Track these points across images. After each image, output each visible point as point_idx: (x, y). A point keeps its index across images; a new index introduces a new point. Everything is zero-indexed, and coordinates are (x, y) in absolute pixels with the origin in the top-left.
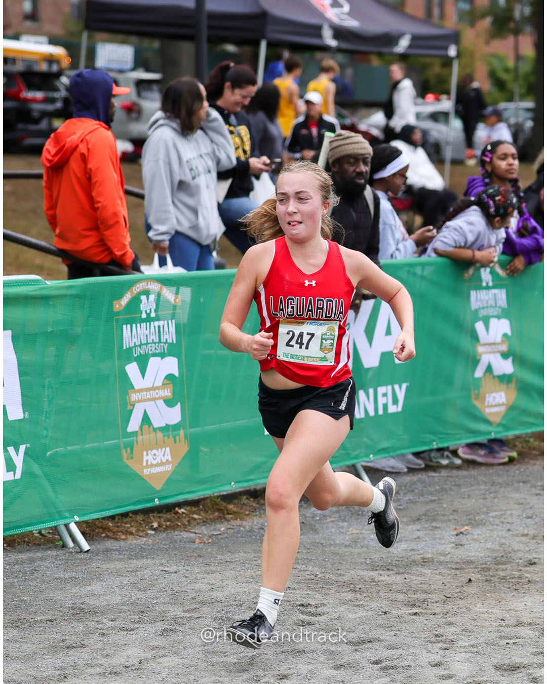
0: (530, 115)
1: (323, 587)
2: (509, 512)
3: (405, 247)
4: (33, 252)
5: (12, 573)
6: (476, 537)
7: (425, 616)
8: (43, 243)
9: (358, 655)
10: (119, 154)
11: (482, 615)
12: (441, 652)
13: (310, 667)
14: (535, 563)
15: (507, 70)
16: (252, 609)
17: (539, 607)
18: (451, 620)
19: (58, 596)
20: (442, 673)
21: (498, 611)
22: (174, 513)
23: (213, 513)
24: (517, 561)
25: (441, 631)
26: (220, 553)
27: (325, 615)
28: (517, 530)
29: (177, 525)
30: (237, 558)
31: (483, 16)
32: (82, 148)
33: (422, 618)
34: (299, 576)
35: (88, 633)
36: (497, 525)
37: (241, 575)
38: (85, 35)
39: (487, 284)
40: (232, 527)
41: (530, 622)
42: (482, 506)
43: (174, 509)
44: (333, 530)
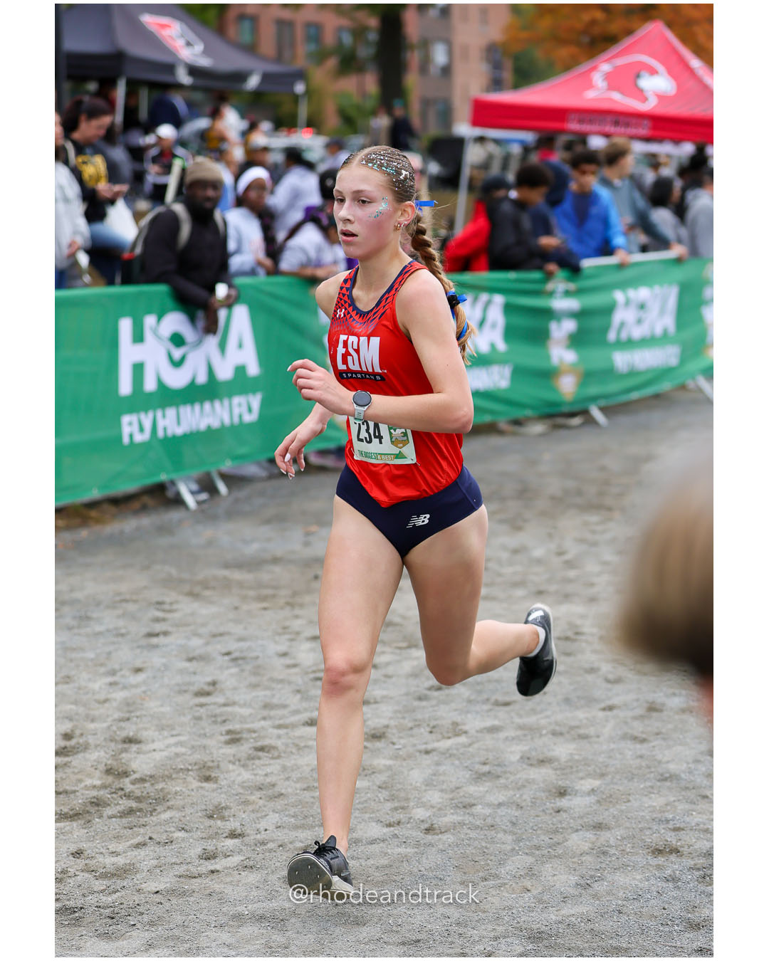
1: (176, 586)
7: (274, 610)
9: (209, 649)
12: (288, 643)
13: (164, 660)
20: (288, 662)
23: (75, 519)
26: (81, 556)
33: (270, 612)
37: (100, 577)
40: (93, 532)
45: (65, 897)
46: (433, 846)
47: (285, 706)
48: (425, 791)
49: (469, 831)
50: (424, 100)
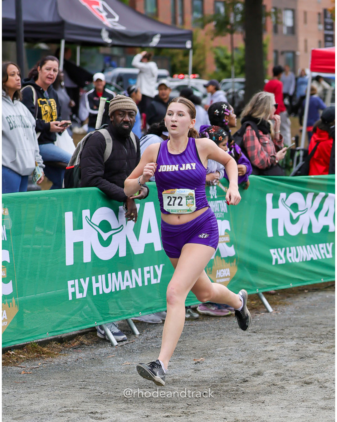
0: (242, 86)
1: (106, 401)
2: (230, 348)
6: (208, 365)
7: (174, 417)
11: (212, 416)
14: (247, 381)
15: (227, 58)
16: (58, 416)
17: (249, 409)
18: (191, 419)
21: (222, 413)
22: (7, 354)
23: (33, 354)
24: (235, 380)
26: (38, 380)
27: (107, 419)
28: (235, 359)
29: (9, 362)
30: (49, 383)
31: (210, 21)
33: (171, 419)
34: (90, 394)
36: (222, 356)
37: (51, 394)
39: (214, 197)
40: (45, 363)
41: (244, 419)
42: (212, 344)
43: (7, 352)
44: (113, 363)
50: (276, 52)
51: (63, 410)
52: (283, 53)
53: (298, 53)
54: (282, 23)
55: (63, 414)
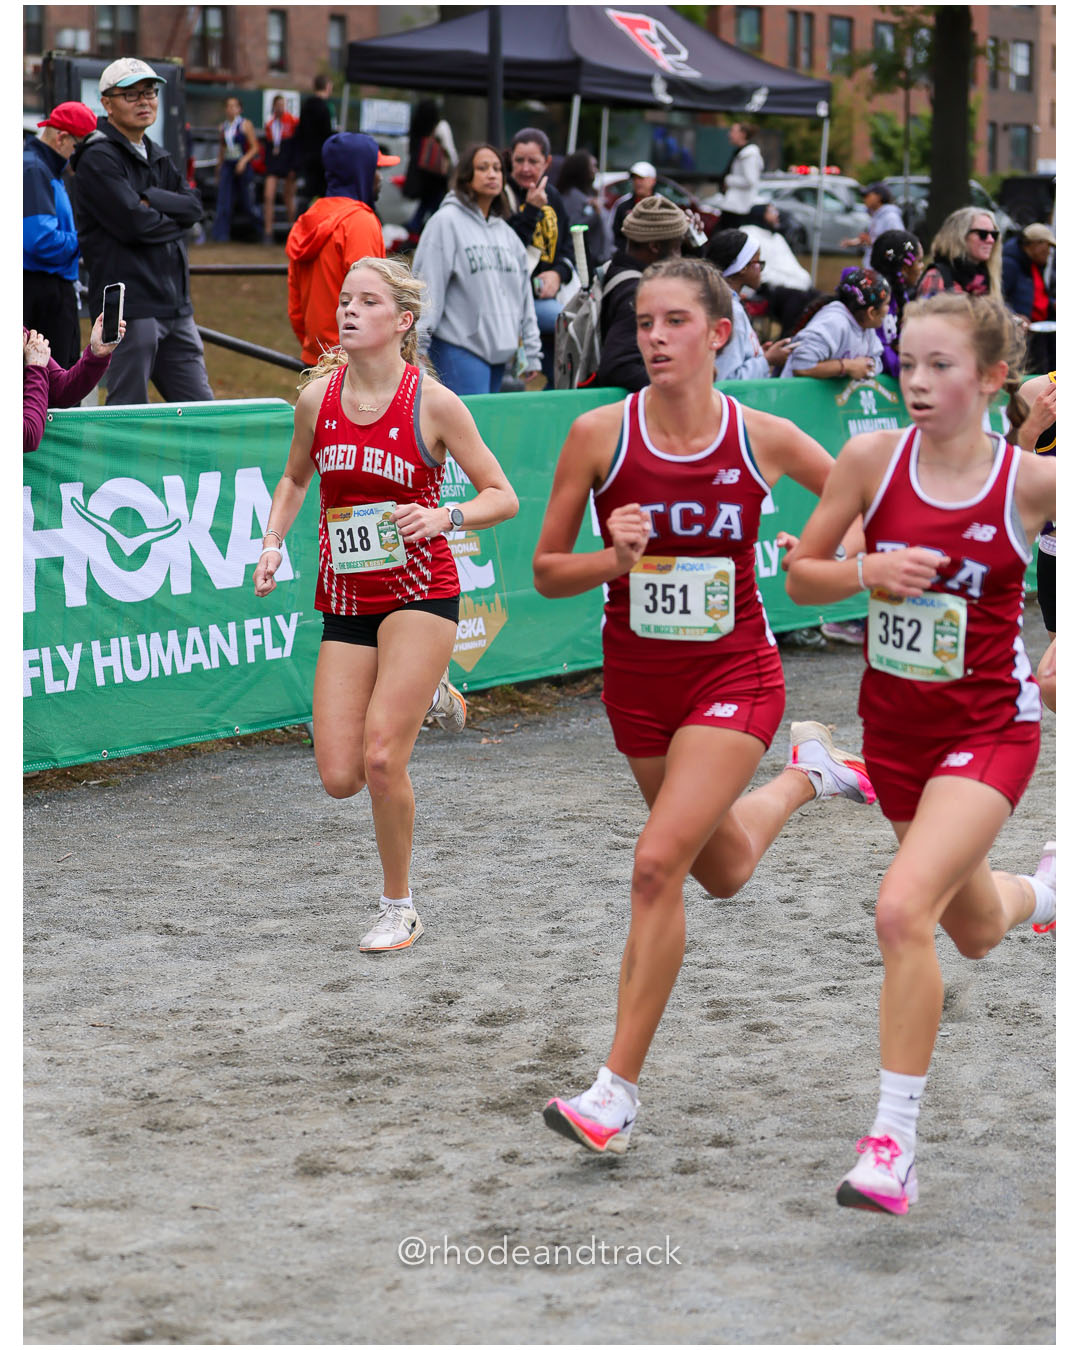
3: (755, 365)
4: (276, 371)
5: (247, 778)
6: (842, 738)
8: (290, 358)
10: (387, 243)
11: (848, 839)
12: (794, 885)
15: (895, 135)
18: (808, 844)
19: (305, 808)
20: (795, 911)
23: (505, 705)
25: (794, 858)
26: (513, 756)
30: (533, 762)
31: (864, 63)
32: (338, 237)
35: (342, 855)
37: (538, 784)
38: (347, 89)
39: (870, 411)
45: (494, 1214)
46: (991, 1171)
47: (789, 972)
48: (982, 1095)
49: (1042, 1153)
50: (993, 125)
51: (561, 815)
52: (1006, 128)
53: (1037, 129)
54: (1008, 70)
55: (562, 824)
